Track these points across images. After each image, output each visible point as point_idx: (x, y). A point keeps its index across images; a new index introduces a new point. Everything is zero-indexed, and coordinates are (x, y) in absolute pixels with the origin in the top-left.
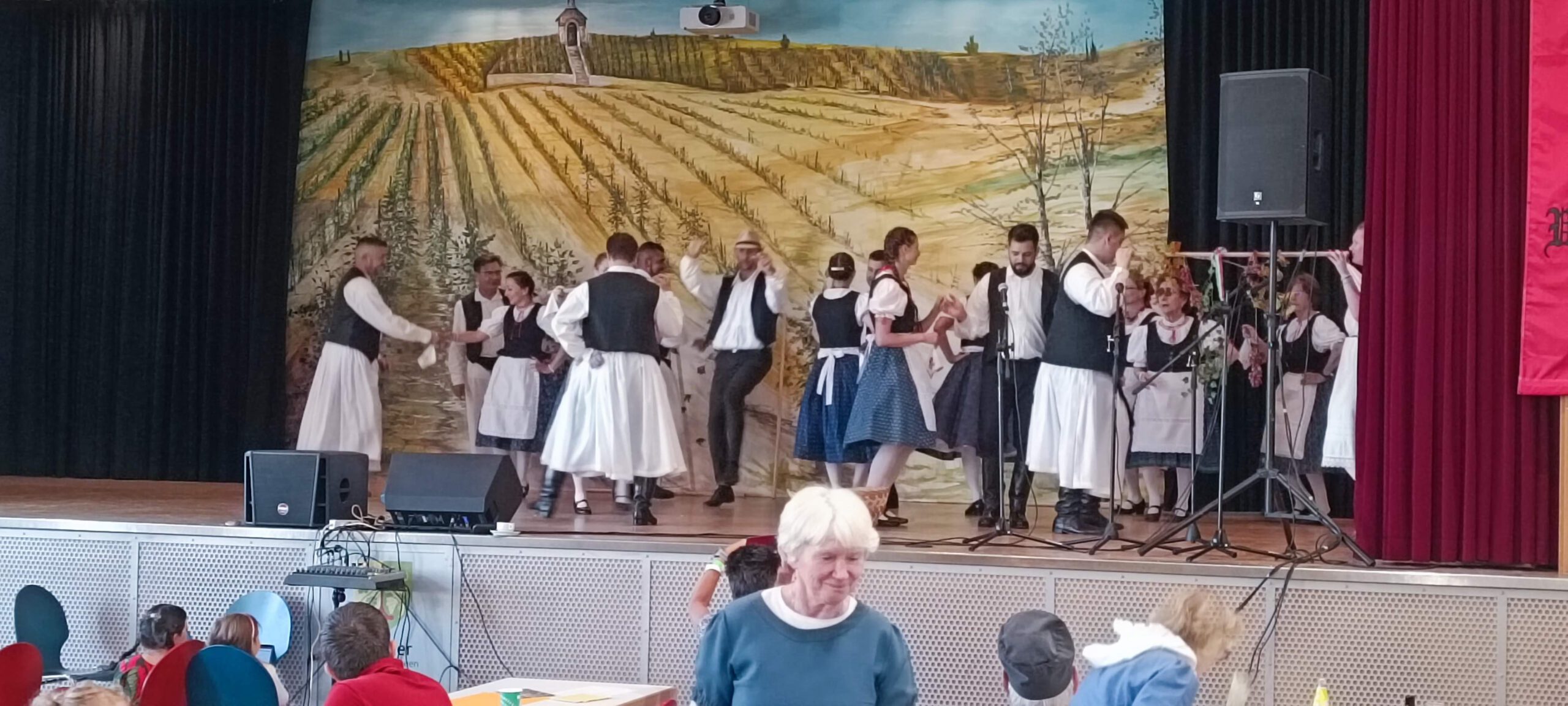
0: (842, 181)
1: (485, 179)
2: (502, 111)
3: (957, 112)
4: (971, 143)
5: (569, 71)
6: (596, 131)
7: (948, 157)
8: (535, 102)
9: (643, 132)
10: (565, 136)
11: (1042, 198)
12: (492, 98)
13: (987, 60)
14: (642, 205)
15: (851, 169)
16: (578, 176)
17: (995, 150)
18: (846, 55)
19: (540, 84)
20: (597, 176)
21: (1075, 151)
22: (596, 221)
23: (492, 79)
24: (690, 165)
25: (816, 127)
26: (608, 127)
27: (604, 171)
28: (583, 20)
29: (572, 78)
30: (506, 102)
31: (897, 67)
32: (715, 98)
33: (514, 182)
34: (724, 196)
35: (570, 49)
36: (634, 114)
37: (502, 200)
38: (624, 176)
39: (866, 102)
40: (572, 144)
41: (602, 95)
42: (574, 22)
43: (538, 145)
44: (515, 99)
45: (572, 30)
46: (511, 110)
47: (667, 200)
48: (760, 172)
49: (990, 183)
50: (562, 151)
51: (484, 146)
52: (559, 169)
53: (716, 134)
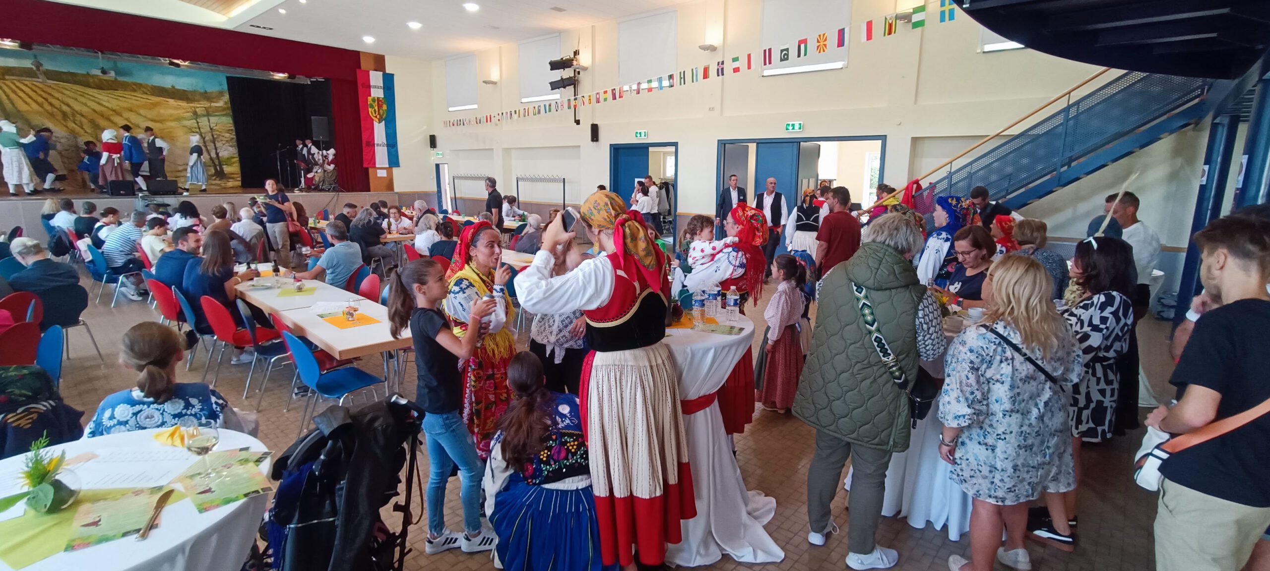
0: (140, 115)
1: (10, 105)
2: (14, 87)
3: (172, 102)
4: (176, 108)
5: (38, 78)
6: (53, 96)
7: (170, 112)
8: (26, 85)
9: (70, 97)
10: (41, 96)
11: (198, 123)
12: (8, 83)
13: (178, 90)
14: (73, 115)
15: (142, 112)
16: (49, 108)
17: (184, 111)
18: (135, 84)
19: (28, 81)
20: (56, 108)
21: (205, 113)
22: (57, 120)
23: (7, 77)
24: (89, 107)
25: (130, 101)
26: (57, 95)
27: (58, 107)
28: (41, 65)
29: (40, 80)
30: (14, 84)
31: (152, 88)
32: (95, 91)
33: (22, 107)
34: (102, 116)
35: (38, 72)
36: (67, 92)
37: (19, 111)
38: (65, 108)
39: (145, 96)
40: (44, 98)
41: (52, 86)
42: (38, 65)
43: (30, 97)
44: (18, 84)
45: (38, 68)
46: (17, 87)
47: (82, 116)
48: (114, 111)
49: (184, 118)
50: (40, 100)
51: (8, 96)
52: (40, 105)
53: (96, 100)
